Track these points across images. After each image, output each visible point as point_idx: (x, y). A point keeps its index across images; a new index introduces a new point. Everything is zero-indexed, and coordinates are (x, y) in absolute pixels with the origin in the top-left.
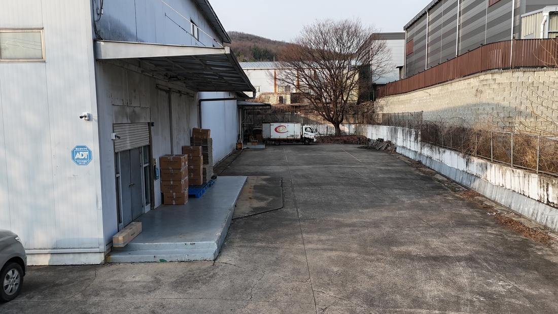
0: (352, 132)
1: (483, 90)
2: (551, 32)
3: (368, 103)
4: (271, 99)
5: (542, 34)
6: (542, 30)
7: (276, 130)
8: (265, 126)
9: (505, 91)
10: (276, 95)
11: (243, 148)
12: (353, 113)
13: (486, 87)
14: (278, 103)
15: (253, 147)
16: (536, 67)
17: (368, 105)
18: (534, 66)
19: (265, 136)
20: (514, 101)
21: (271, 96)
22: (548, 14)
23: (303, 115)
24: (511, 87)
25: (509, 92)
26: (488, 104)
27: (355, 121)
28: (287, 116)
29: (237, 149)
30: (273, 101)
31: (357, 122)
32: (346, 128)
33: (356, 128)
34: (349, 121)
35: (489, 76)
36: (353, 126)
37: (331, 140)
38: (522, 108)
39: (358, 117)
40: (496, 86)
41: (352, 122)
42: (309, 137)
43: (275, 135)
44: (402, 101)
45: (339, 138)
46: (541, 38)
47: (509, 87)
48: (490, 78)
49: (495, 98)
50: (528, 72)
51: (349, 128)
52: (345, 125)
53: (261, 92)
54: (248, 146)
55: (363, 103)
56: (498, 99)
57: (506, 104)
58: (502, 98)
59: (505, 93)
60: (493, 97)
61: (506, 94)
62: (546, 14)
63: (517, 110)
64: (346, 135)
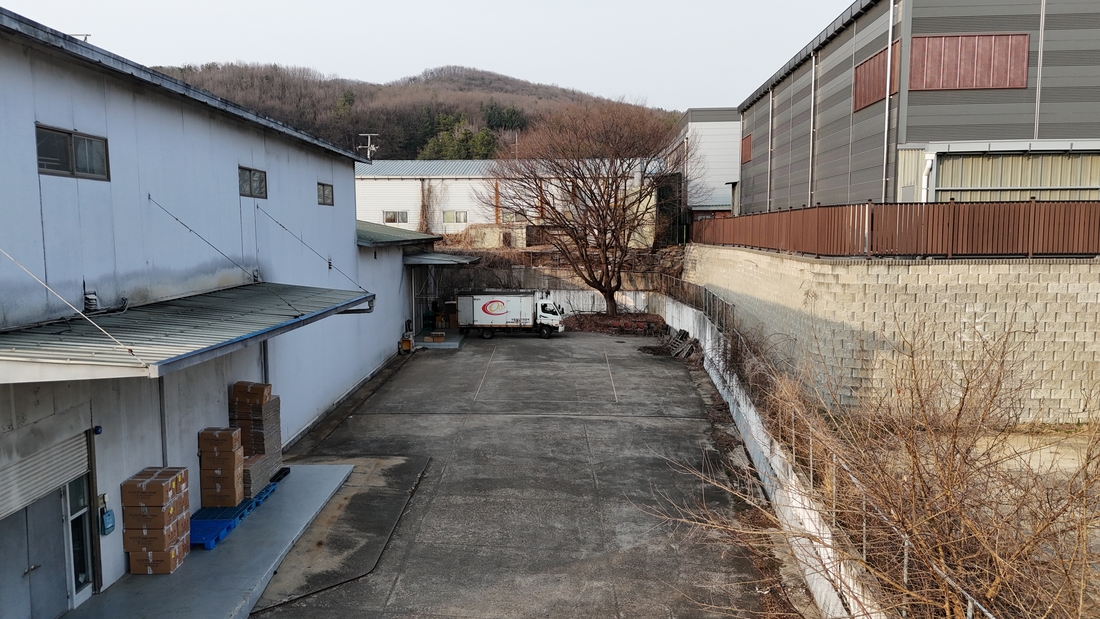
0: (641, 307)
1: (818, 293)
2: (942, 191)
3: (672, 250)
4: (487, 236)
5: (924, 192)
6: (924, 185)
7: (484, 309)
8: (463, 302)
9: (854, 300)
10: (497, 230)
11: (413, 350)
12: (644, 268)
13: (823, 289)
14: (502, 245)
15: (436, 345)
16: (913, 256)
17: (673, 253)
18: (909, 255)
19: (463, 320)
20: (871, 322)
21: (487, 231)
22: (933, 156)
23: (547, 272)
24: (865, 294)
25: (861, 303)
26: (827, 323)
27: (647, 285)
28: (515, 274)
29: (399, 352)
30: (492, 242)
31: (651, 288)
32: (628, 298)
33: (648, 299)
34: (635, 286)
35: (827, 269)
36: (643, 296)
37: (597, 325)
38: (887, 334)
39: (652, 277)
40: (838, 290)
41: (641, 287)
42: (550, 323)
43: (482, 319)
44: (723, 260)
45: (613, 321)
46: (924, 200)
47: (862, 294)
48: (830, 273)
49: (837, 313)
50: (897, 267)
51: (635, 300)
52: (628, 293)
53: (469, 223)
54: (426, 345)
55: (664, 250)
56: (842, 316)
57: (856, 325)
58: (850, 314)
59: (854, 303)
60: (834, 309)
61: (856, 306)
62: (930, 157)
63: (878, 337)
64: (629, 314)
